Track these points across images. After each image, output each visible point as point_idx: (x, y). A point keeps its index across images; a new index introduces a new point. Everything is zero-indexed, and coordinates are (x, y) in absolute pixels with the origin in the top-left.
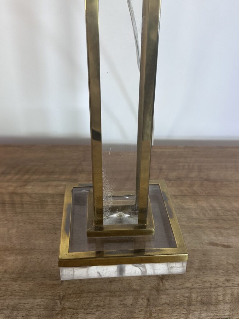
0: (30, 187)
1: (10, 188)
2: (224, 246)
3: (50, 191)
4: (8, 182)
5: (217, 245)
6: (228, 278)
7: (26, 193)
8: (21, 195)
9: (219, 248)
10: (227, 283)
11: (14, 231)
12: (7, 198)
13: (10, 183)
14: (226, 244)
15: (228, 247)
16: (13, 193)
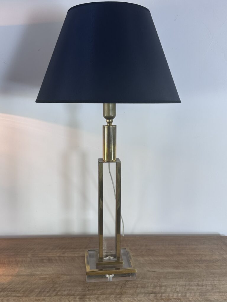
0: (66, 254)
1: (57, 255)
2: (153, 271)
3: (76, 255)
4: (56, 252)
5: (150, 271)
6: (153, 280)
7: (65, 256)
8: (63, 257)
9: (151, 272)
10: (152, 282)
11: (64, 269)
12: (57, 258)
13: (57, 253)
14: (154, 271)
15: (155, 272)
16: (59, 256)
